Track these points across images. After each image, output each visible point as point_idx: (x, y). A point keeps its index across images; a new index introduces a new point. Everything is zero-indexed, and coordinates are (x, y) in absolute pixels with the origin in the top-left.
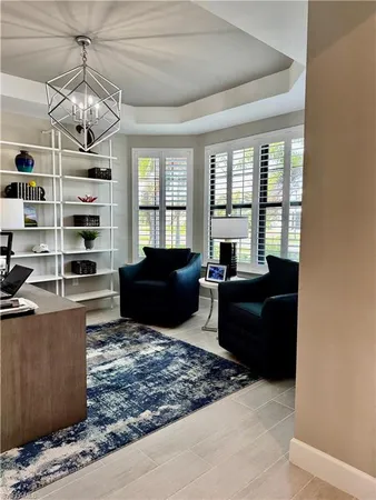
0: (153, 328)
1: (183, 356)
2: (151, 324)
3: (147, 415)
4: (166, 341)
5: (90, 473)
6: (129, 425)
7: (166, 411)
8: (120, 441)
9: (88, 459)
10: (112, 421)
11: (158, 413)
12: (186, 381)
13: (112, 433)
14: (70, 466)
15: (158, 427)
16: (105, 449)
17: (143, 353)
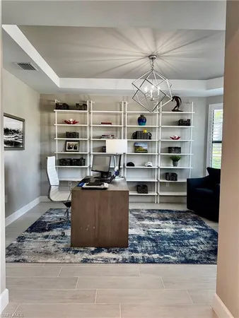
0: (202, 219)
1: (205, 238)
2: (203, 217)
3: (156, 256)
4: (204, 227)
5: (112, 267)
6: (143, 257)
7: (167, 258)
8: (133, 261)
9: (115, 261)
10: (138, 252)
11: (162, 257)
12: (193, 249)
13: (133, 257)
14: (106, 261)
15: (156, 263)
16: (124, 261)
17: (183, 229)
